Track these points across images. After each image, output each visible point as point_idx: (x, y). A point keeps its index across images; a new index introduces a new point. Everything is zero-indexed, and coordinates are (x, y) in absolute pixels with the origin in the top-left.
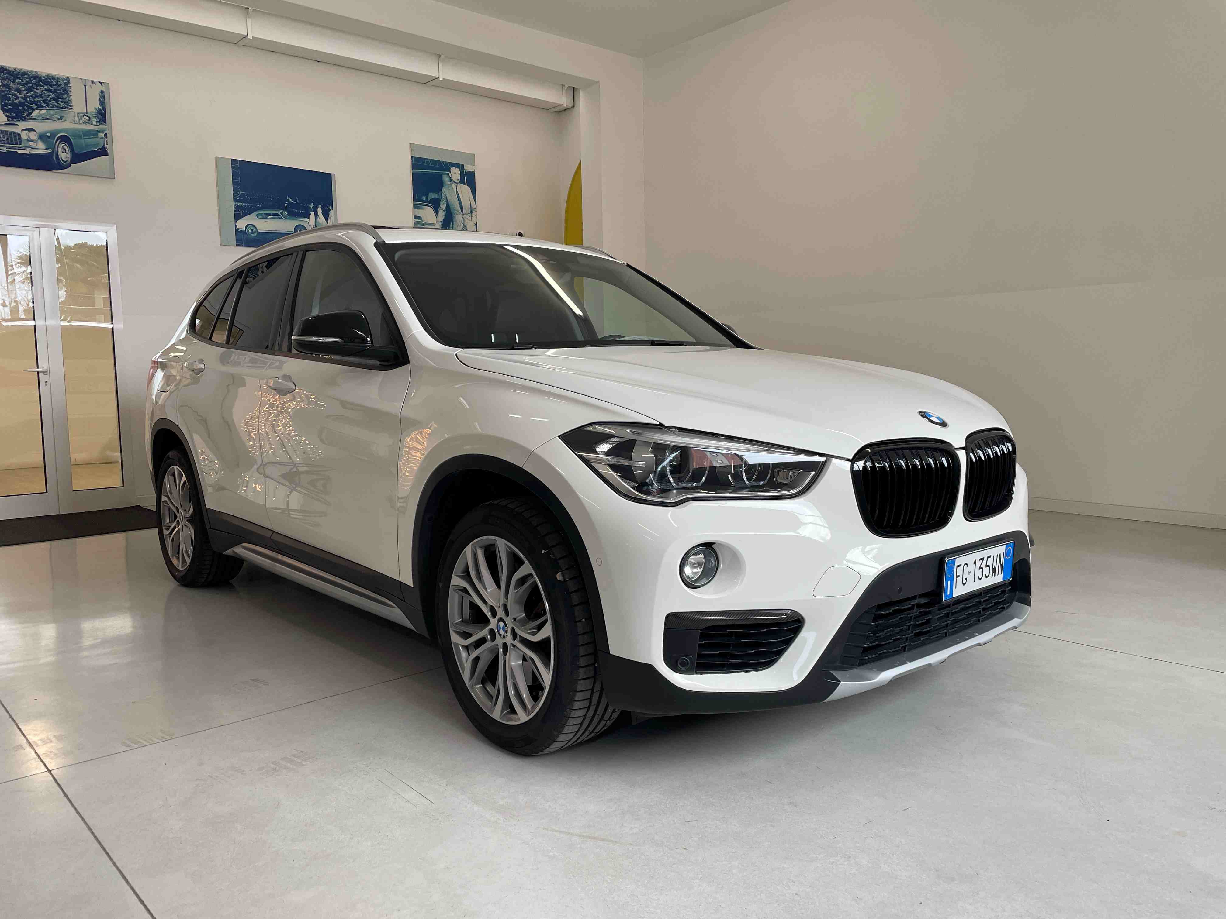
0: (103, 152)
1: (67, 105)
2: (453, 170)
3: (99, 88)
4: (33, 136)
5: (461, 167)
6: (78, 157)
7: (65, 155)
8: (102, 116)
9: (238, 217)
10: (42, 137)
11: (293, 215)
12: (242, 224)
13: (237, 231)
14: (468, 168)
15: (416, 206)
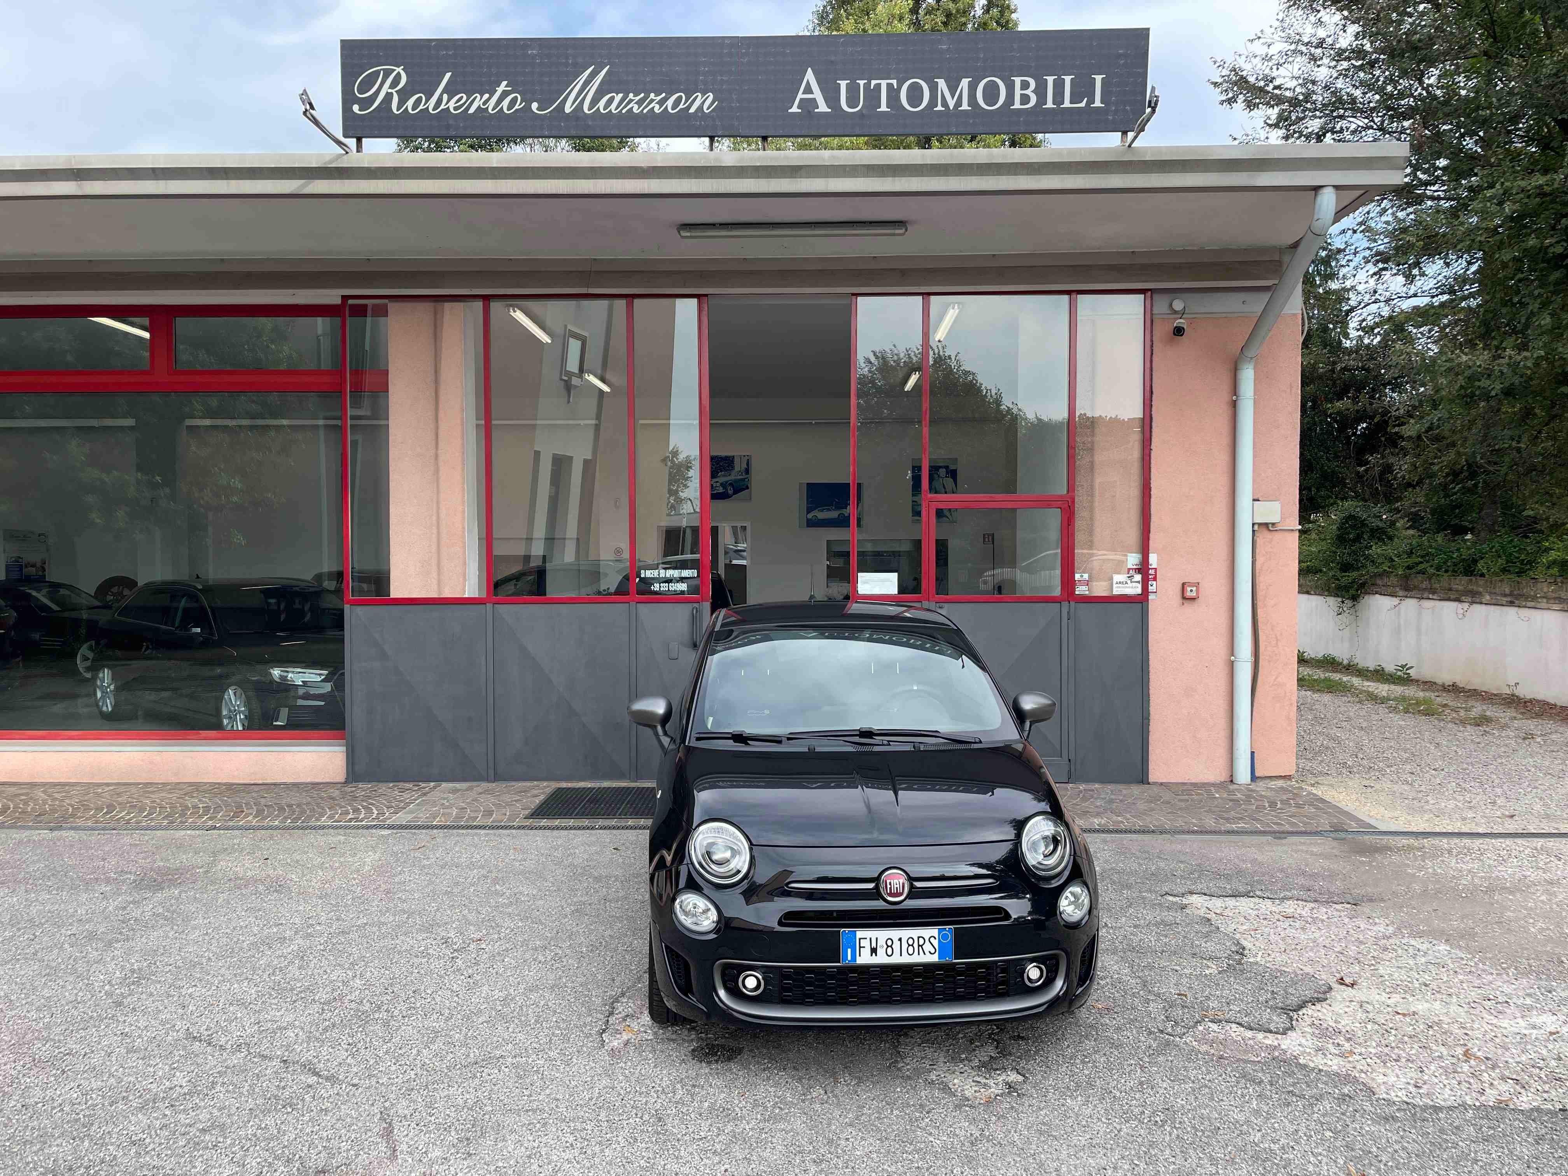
0: (747, 488)
1: (733, 468)
2: (941, 470)
3: (747, 458)
4: (718, 484)
5: (947, 467)
6: (737, 491)
7: (730, 492)
8: (747, 471)
9: (808, 513)
10: (722, 484)
11: (838, 508)
12: (810, 516)
13: (808, 520)
14: (952, 467)
15: (913, 495)
